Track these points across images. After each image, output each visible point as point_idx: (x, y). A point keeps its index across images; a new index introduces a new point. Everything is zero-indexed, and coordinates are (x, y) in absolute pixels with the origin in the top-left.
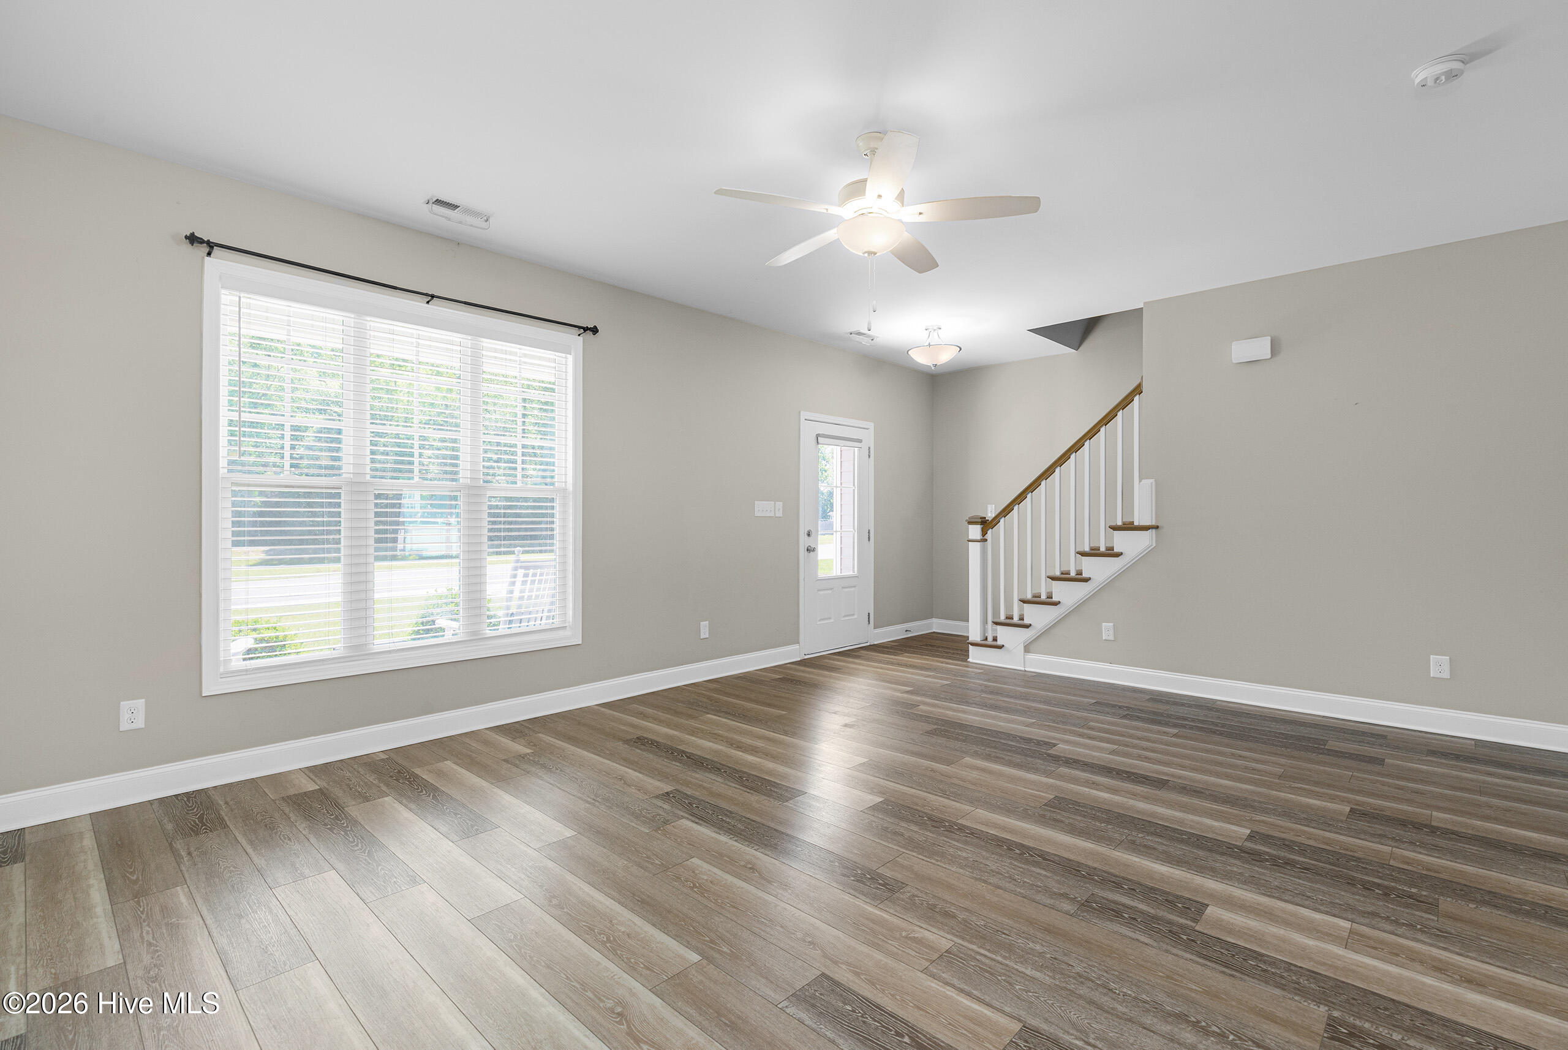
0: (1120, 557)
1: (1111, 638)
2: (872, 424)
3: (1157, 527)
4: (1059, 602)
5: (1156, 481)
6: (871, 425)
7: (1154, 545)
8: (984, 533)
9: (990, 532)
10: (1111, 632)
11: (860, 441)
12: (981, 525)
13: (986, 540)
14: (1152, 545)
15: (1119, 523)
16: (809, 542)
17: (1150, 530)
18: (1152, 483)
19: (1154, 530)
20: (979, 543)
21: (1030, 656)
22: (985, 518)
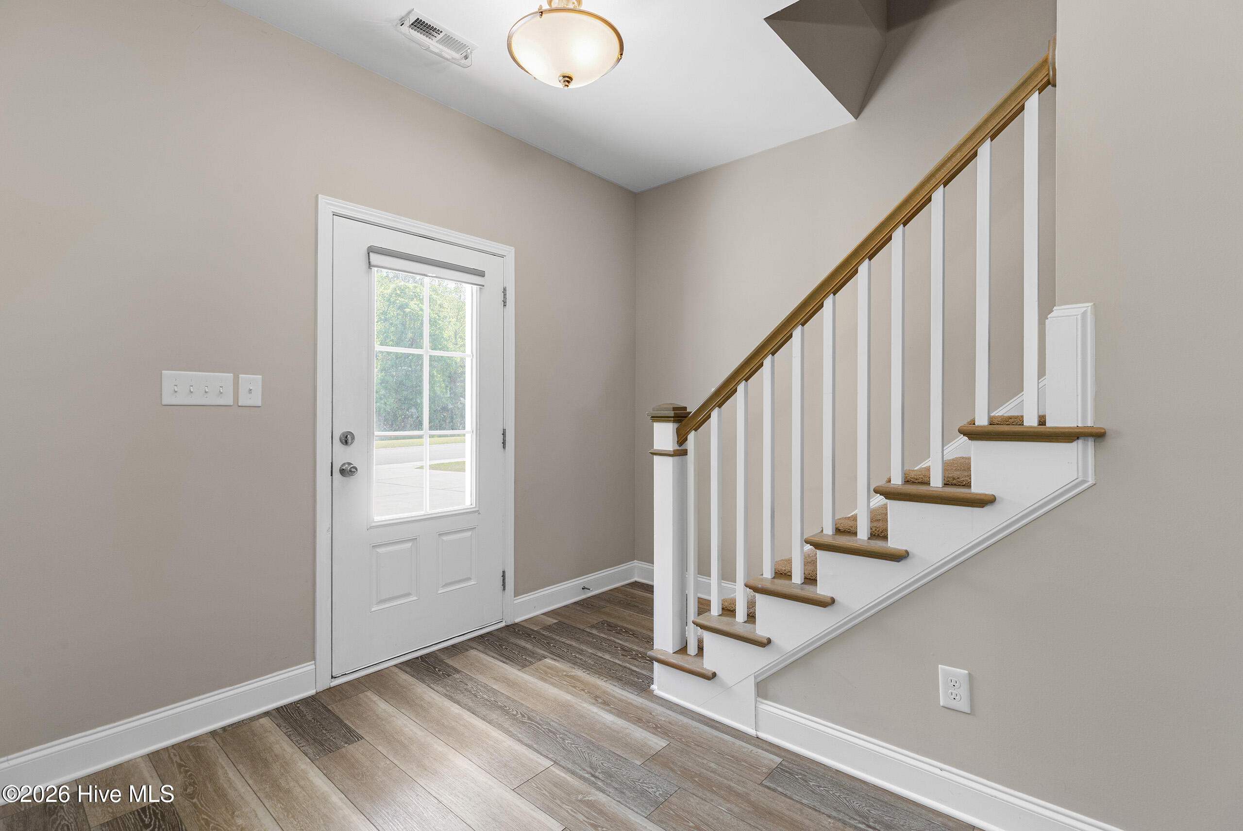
0: (987, 509)
1: (963, 705)
2: (512, 250)
3: (1098, 436)
4: (833, 601)
5: (1096, 308)
6: (510, 252)
7: (1091, 481)
8: (682, 439)
9: (691, 436)
10: (963, 692)
11: (481, 274)
12: (674, 422)
13: (684, 453)
14: (1084, 482)
15: (982, 421)
16: (344, 454)
17: (1080, 442)
18: (1084, 314)
19: (1090, 443)
20: (670, 459)
21: (768, 707)
22: (685, 408)
